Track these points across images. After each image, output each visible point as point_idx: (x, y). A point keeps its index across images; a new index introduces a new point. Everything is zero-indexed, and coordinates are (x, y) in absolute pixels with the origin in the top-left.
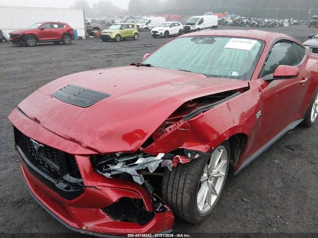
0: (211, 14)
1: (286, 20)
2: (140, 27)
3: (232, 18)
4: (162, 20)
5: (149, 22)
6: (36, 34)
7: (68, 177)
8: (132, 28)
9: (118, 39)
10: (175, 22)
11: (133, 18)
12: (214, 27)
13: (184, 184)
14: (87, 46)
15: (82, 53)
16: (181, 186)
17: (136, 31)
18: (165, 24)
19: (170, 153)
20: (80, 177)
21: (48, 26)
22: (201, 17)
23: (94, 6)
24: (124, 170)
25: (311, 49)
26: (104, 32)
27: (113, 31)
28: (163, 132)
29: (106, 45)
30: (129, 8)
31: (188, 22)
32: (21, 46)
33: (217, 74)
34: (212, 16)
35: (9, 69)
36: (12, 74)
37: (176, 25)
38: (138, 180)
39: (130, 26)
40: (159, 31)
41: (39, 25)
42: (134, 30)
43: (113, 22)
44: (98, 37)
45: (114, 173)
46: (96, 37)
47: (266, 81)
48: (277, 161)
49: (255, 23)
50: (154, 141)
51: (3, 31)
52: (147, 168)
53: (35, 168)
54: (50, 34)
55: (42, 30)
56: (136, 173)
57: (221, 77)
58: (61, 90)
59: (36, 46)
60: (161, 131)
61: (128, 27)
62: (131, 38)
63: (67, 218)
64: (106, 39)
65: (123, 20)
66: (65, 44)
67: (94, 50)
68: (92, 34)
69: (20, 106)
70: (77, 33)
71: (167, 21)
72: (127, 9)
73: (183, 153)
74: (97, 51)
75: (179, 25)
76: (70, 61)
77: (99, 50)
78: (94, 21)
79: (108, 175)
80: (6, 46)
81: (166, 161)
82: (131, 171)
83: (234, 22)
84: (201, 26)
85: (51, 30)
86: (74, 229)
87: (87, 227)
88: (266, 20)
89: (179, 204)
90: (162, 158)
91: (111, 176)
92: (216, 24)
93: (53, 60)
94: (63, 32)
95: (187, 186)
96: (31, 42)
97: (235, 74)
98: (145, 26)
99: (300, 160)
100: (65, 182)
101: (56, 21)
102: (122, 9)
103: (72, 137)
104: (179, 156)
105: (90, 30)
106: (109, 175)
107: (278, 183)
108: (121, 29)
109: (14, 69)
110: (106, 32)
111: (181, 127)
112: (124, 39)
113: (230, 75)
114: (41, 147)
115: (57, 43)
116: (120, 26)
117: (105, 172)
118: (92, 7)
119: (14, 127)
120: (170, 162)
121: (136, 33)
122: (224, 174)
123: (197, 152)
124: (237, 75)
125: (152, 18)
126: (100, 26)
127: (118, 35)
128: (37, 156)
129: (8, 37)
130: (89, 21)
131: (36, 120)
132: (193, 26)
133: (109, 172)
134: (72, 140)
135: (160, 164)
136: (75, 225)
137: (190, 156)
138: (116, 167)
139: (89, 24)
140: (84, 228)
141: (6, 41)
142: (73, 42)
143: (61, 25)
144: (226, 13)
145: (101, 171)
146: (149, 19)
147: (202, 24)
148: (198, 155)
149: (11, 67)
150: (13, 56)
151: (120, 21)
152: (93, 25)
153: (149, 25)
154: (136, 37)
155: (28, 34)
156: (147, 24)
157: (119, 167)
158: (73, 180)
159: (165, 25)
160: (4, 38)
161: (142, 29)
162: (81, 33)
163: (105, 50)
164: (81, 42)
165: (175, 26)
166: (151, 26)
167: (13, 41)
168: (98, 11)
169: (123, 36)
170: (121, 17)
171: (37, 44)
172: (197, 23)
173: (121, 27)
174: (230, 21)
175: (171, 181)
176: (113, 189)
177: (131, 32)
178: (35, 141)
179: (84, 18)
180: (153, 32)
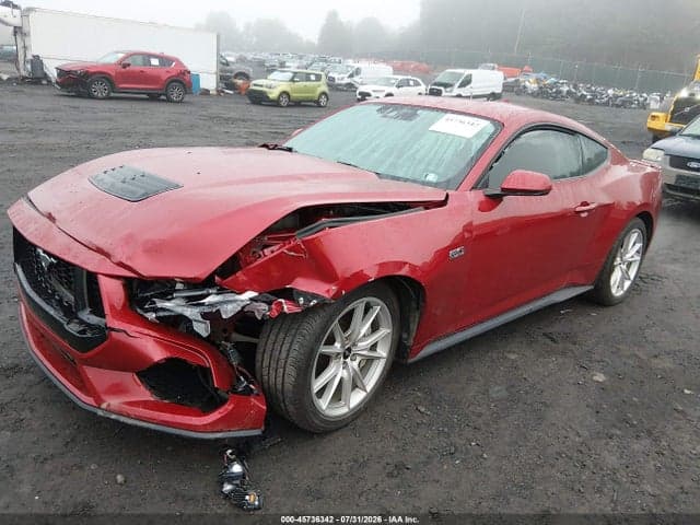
0: (493, 69)
1: (655, 96)
2: (337, 81)
3: (538, 81)
4: (385, 70)
5: (358, 72)
6: (113, 74)
7: (87, 316)
8: (316, 80)
9: (284, 101)
10: (409, 77)
11: (326, 61)
12: (494, 96)
13: (289, 351)
14: (215, 110)
15: (201, 122)
16: (284, 355)
17: (324, 88)
18: (389, 79)
19: (269, 293)
20: (102, 315)
21: (139, 60)
22: (467, 72)
23: (248, 27)
24: (179, 310)
25: (668, 157)
26: (255, 85)
27: (275, 84)
28: (260, 256)
29: (257, 112)
30: (319, 39)
31: (438, 80)
32: (79, 96)
33: (400, 174)
34: (496, 72)
35: (43, 140)
36: (46, 150)
37: (411, 83)
38: (202, 329)
39: (313, 77)
40: (373, 94)
41: (121, 56)
42: (319, 86)
43: (282, 65)
44: (243, 92)
45: (161, 314)
46: (240, 93)
47: (487, 196)
48: (513, 357)
49: (585, 96)
50: (241, 269)
51: (45, 62)
52: (218, 311)
53: (37, 299)
54: (140, 77)
55: (124, 67)
56: (200, 318)
57: (406, 180)
58: (105, 172)
59: (109, 98)
60: (254, 252)
61: (308, 79)
62: (311, 101)
63: (80, 389)
64: (259, 98)
65: (305, 63)
66: (169, 100)
67: (227, 120)
68: (231, 86)
69: (31, 194)
70: (198, 80)
71: (394, 74)
72: (316, 42)
73: (290, 295)
74: (234, 121)
75: (417, 84)
76: (170, 136)
77: (237, 120)
78: (242, 60)
79: (152, 316)
80: (46, 92)
81: (255, 304)
82: (191, 312)
83: (541, 88)
84: (465, 91)
85: (146, 69)
86: (88, 408)
87: (109, 405)
88: (610, 92)
89: (279, 387)
90: (251, 299)
91: (157, 318)
92: (498, 90)
93: (137, 130)
94: (169, 75)
95: (293, 354)
96: (99, 89)
97: (432, 178)
98: (347, 81)
99: (560, 360)
100: (82, 322)
101: (157, 51)
102: (305, 39)
103: (101, 246)
104: (283, 301)
105: (229, 77)
106: (154, 315)
107: (498, 391)
108: (292, 80)
109: (52, 140)
110: (259, 84)
111: (289, 250)
112: (298, 104)
113: (423, 179)
114: (52, 263)
115: (153, 97)
116: (291, 75)
117: (147, 311)
118: (242, 29)
119: (15, 229)
120: (264, 306)
121: (324, 93)
122: (385, 355)
123: (314, 296)
124: (435, 181)
125: (363, 65)
126: (250, 71)
127: (284, 92)
128: (46, 281)
129: (53, 74)
130: (230, 59)
131: (50, 217)
132: (448, 89)
133: (156, 310)
134: (99, 251)
135: (243, 308)
136: (90, 400)
137: (302, 302)
138: (168, 305)
139: (227, 64)
140: (104, 406)
141: (49, 82)
142: (187, 98)
143: (165, 60)
144: (526, 68)
145: (142, 308)
146: (357, 65)
147: (468, 87)
148: (315, 301)
149: (48, 136)
150: (57, 114)
151: (296, 65)
152: (237, 68)
153: (356, 79)
154: (323, 100)
155: (95, 73)
156: (351, 76)
157: (174, 305)
158: (94, 319)
159: (388, 82)
160: (46, 76)
161: (340, 85)
162: (209, 82)
163: (252, 120)
164: (205, 99)
165: (409, 85)
166: (359, 81)
167: (62, 85)
168: (255, 39)
169: (294, 95)
170: (301, 58)
171: (112, 95)
172: (458, 84)
173: (293, 77)
174: (532, 86)
175: (270, 346)
176: (158, 342)
177: (313, 90)
178: (45, 252)
179: (218, 50)
180: (360, 94)
